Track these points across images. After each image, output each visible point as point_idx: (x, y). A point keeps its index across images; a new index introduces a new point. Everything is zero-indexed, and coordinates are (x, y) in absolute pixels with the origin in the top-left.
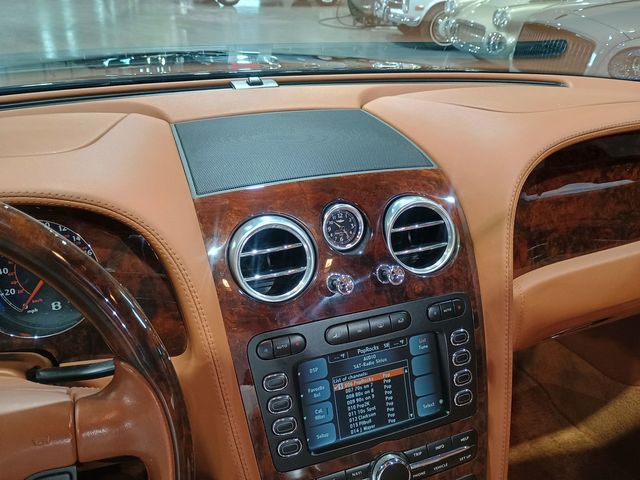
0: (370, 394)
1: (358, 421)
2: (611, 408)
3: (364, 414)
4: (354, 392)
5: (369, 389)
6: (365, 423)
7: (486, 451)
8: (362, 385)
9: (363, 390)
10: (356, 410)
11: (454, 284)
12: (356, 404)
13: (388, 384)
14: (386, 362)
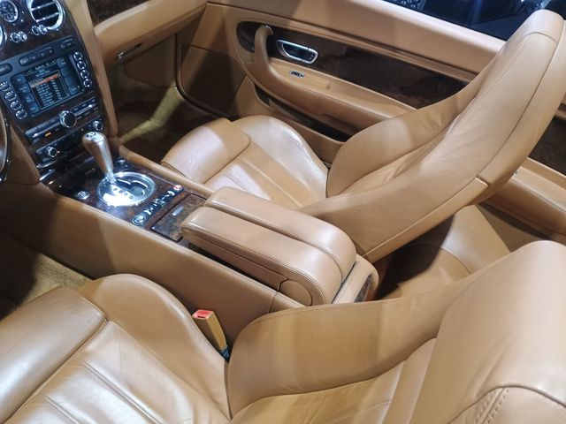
0: (47, 88)
1: (46, 100)
3: (47, 97)
4: (40, 87)
5: (46, 85)
6: (49, 100)
8: (43, 84)
10: (44, 95)
12: (42, 93)
13: (53, 82)
14: (49, 72)
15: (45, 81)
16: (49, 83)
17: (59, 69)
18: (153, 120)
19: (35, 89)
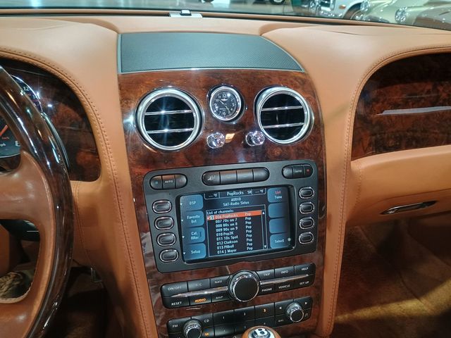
0: (234, 227)
1: (224, 245)
2: (445, 287)
3: (228, 240)
4: (222, 223)
5: (234, 222)
6: (228, 247)
7: (322, 281)
8: (229, 219)
9: (229, 223)
10: (223, 236)
11: (306, 153)
12: (223, 232)
13: (248, 221)
14: (248, 204)
15: (236, 215)
16: (241, 220)
17: (268, 203)
18: (424, 300)
19: (212, 223)
